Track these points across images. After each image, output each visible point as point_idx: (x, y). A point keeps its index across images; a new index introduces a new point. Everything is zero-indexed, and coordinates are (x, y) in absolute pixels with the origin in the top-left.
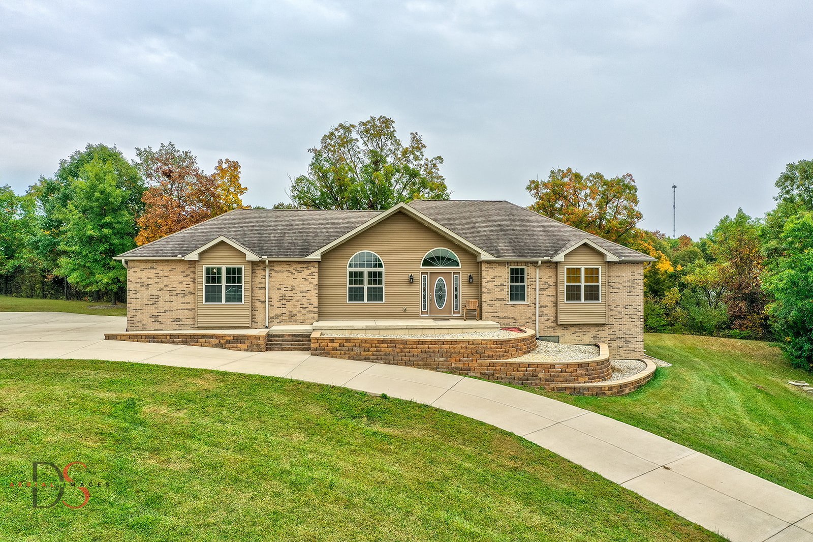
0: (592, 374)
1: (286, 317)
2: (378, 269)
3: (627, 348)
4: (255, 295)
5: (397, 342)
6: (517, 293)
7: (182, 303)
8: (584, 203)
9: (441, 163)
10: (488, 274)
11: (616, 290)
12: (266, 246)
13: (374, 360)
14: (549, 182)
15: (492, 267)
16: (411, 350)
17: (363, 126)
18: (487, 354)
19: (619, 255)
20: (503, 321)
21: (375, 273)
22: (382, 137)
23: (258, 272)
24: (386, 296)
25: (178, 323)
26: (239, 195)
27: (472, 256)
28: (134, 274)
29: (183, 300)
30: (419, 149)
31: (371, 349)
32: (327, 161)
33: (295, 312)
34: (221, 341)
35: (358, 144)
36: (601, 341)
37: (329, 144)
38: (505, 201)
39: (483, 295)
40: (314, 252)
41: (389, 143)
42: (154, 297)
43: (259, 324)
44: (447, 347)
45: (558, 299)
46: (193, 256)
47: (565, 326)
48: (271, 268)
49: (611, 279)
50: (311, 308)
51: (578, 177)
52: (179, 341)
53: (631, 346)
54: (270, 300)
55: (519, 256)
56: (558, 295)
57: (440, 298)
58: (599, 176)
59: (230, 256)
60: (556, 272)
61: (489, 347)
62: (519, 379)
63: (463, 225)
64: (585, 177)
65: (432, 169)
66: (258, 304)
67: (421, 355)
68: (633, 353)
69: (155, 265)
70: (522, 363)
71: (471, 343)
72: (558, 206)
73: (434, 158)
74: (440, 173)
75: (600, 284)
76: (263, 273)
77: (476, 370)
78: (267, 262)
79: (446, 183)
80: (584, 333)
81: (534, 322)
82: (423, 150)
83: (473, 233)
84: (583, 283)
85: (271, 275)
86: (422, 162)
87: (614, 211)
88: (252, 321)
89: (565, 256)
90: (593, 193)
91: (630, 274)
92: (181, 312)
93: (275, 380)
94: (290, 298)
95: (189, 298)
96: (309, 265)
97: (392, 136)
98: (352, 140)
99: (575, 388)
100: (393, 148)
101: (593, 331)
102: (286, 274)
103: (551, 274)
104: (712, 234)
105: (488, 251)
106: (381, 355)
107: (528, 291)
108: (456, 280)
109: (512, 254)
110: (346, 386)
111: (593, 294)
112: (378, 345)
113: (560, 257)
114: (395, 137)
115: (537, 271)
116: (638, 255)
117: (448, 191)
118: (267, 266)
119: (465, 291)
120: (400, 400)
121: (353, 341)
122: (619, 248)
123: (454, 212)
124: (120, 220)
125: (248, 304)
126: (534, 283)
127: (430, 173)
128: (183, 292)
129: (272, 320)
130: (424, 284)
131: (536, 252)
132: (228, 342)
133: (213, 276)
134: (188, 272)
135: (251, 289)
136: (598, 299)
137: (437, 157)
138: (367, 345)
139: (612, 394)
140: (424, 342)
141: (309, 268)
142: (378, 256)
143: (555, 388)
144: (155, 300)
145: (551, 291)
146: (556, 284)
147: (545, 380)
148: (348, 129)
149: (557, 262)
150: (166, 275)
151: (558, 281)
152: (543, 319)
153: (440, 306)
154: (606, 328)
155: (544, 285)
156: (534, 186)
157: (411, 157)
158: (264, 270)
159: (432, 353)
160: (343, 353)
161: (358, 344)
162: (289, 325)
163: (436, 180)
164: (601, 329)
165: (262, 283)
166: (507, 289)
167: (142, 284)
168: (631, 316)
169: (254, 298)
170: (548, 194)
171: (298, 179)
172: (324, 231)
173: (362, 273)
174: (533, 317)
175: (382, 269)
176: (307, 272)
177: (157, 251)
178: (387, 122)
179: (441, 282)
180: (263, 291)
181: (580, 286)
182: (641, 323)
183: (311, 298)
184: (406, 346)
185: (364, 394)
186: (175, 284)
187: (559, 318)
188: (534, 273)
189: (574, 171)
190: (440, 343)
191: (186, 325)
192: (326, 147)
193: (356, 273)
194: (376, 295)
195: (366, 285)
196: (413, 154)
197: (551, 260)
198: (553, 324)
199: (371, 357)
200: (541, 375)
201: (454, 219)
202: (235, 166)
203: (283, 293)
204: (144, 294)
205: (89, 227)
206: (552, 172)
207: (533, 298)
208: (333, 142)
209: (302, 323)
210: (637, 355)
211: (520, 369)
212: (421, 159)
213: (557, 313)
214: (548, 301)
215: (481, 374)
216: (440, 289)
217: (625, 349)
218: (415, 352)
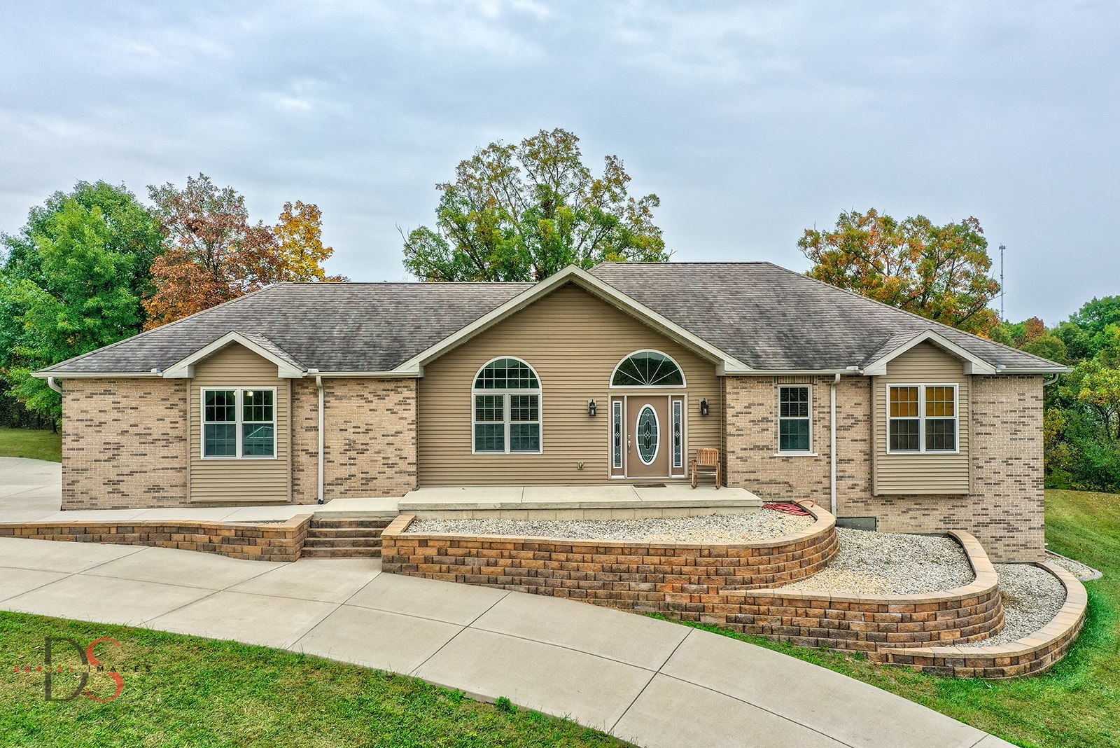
0: (969, 624)
1: (355, 483)
2: (529, 391)
3: (1012, 541)
4: (299, 442)
5: (553, 547)
6: (794, 436)
7: (163, 457)
8: (897, 267)
9: (657, 205)
10: (737, 399)
11: (988, 429)
12: (320, 350)
13: (507, 583)
14: (836, 233)
15: (744, 385)
16: (581, 564)
17: (528, 148)
18: (738, 578)
19: (994, 361)
20: (766, 489)
21: (524, 398)
22: (560, 164)
23: (303, 398)
24: (545, 440)
25: (157, 495)
26: (319, 261)
27: (708, 365)
28: (75, 404)
29: (165, 452)
30: (618, 182)
31: (501, 562)
32: (464, 203)
33: (373, 473)
34: (214, 538)
35: (519, 175)
36: (958, 526)
37: (472, 177)
38: (767, 263)
39: (729, 438)
40: (409, 359)
41: (570, 174)
42: (112, 446)
43: (306, 496)
44: (656, 559)
45: (875, 447)
46: (180, 370)
47: (887, 499)
48: (328, 390)
49: (980, 408)
50: (403, 465)
51: (888, 223)
52: (135, 537)
53: (1020, 538)
54: (327, 450)
55: (798, 365)
56: (875, 438)
57: (648, 444)
58: (922, 222)
59: (251, 370)
60: (868, 396)
61: (743, 560)
62: (810, 634)
63: (689, 308)
64: (899, 224)
65: (641, 215)
66: (303, 458)
67: (601, 575)
68: (1023, 551)
69: (112, 387)
70: (816, 599)
71: (706, 553)
72: (849, 273)
73: (644, 198)
74: (654, 222)
75: (957, 417)
76: (313, 400)
77: (716, 611)
78: (319, 380)
79: (663, 238)
80: (926, 512)
81: (827, 491)
82: (626, 184)
83: (708, 320)
84: (923, 417)
85: (328, 404)
86: (624, 204)
87: (947, 280)
88: (293, 491)
89: (888, 364)
90: (914, 248)
91: (1015, 398)
92: (161, 473)
93: (264, 656)
94: (364, 447)
95: (177, 448)
96: (400, 384)
97: (575, 163)
98: (511, 169)
99: (934, 658)
100: (577, 182)
101: (943, 509)
102: (356, 402)
103: (858, 399)
104: (1078, 316)
105: (738, 355)
106: (520, 574)
107: (815, 431)
108: (677, 411)
109: (783, 361)
110: (420, 676)
111: (942, 436)
112: (514, 553)
113: (877, 367)
114: (580, 163)
115: (833, 392)
116: (1032, 361)
117: (666, 251)
118: (320, 387)
119: (693, 432)
120: (539, 717)
121: (465, 544)
122: (992, 348)
123: (673, 284)
124: (115, 303)
125: (285, 458)
126: (826, 416)
127: (638, 222)
128: (165, 437)
129: (331, 487)
130: (617, 419)
131: (830, 358)
132: (226, 540)
133: (219, 406)
134: (174, 400)
135: (289, 432)
136: (952, 447)
137: (650, 196)
138: (493, 552)
139: (1018, 673)
140: (607, 550)
141: (399, 390)
142: (531, 367)
143: (890, 656)
144: (114, 450)
145: (860, 431)
146: (870, 418)
147: (867, 638)
148: (504, 153)
149: (871, 376)
150: (134, 405)
151: (875, 413)
152: (845, 484)
153: (648, 459)
154: (970, 502)
155: (846, 421)
156: (811, 240)
157: (607, 196)
158: (316, 394)
159: (625, 572)
160: (444, 567)
161: (474, 551)
162: (362, 497)
163: (647, 234)
164: (959, 504)
165: (311, 419)
166: (774, 429)
167: (89, 423)
168: (1018, 478)
169: (296, 447)
170: (833, 253)
171: (414, 233)
172: (433, 320)
173: (500, 399)
174: (825, 481)
175: (538, 391)
176: (394, 398)
177: (119, 361)
178: (567, 140)
179: (648, 415)
180: (313, 433)
181: (917, 421)
182: (1039, 492)
183: (403, 447)
184: (570, 555)
185: (459, 697)
186: (151, 423)
187: (876, 484)
188: (827, 398)
189: (879, 215)
190: (640, 551)
191: (171, 497)
192: (465, 181)
193: (490, 398)
194: (526, 439)
195: (507, 421)
196: (609, 191)
197: (861, 372)
198: (863, 495)
199: (501, 578)
200: (857, 626)
201: (674, 296)
202: (312, 213)
203: (352, 437)
204: (93, 441)
205: (61, 315)
206: (843, 217)
207: (823, 444)
208: (479, 172)
209: (387, 493)
210: (1032, 555)
211: (812, 611)
212: (622, 199)
213: (871, 473)
214: (854, 450)
215: (728, 619)
216: (648, 426)
217: (1007, 543)
218: (590, 569)
